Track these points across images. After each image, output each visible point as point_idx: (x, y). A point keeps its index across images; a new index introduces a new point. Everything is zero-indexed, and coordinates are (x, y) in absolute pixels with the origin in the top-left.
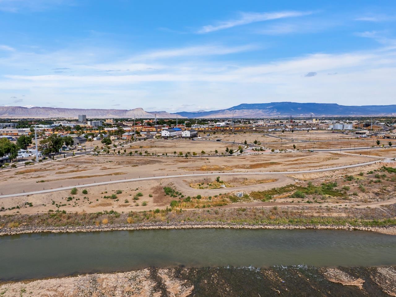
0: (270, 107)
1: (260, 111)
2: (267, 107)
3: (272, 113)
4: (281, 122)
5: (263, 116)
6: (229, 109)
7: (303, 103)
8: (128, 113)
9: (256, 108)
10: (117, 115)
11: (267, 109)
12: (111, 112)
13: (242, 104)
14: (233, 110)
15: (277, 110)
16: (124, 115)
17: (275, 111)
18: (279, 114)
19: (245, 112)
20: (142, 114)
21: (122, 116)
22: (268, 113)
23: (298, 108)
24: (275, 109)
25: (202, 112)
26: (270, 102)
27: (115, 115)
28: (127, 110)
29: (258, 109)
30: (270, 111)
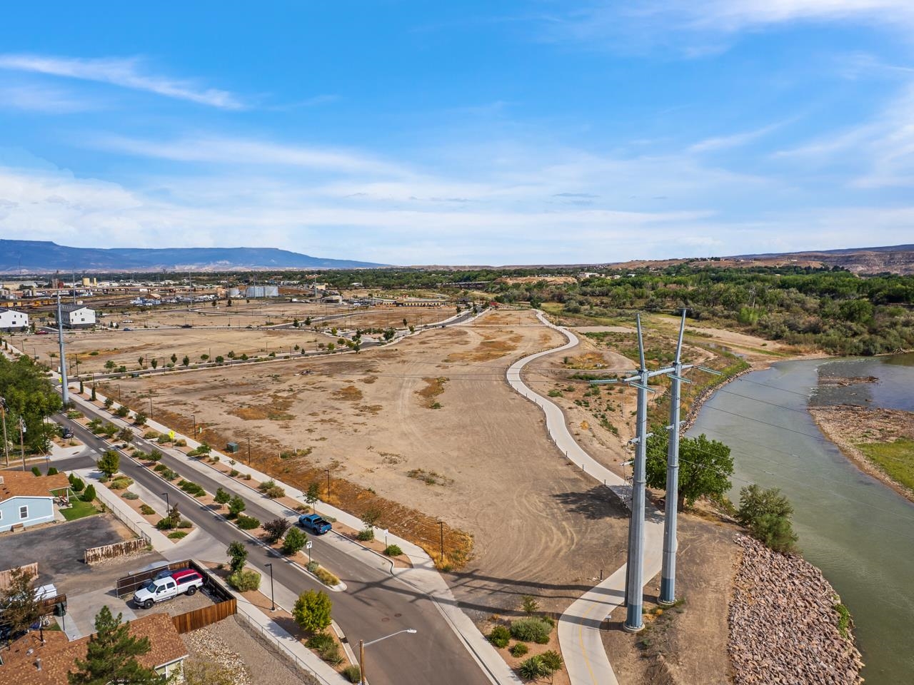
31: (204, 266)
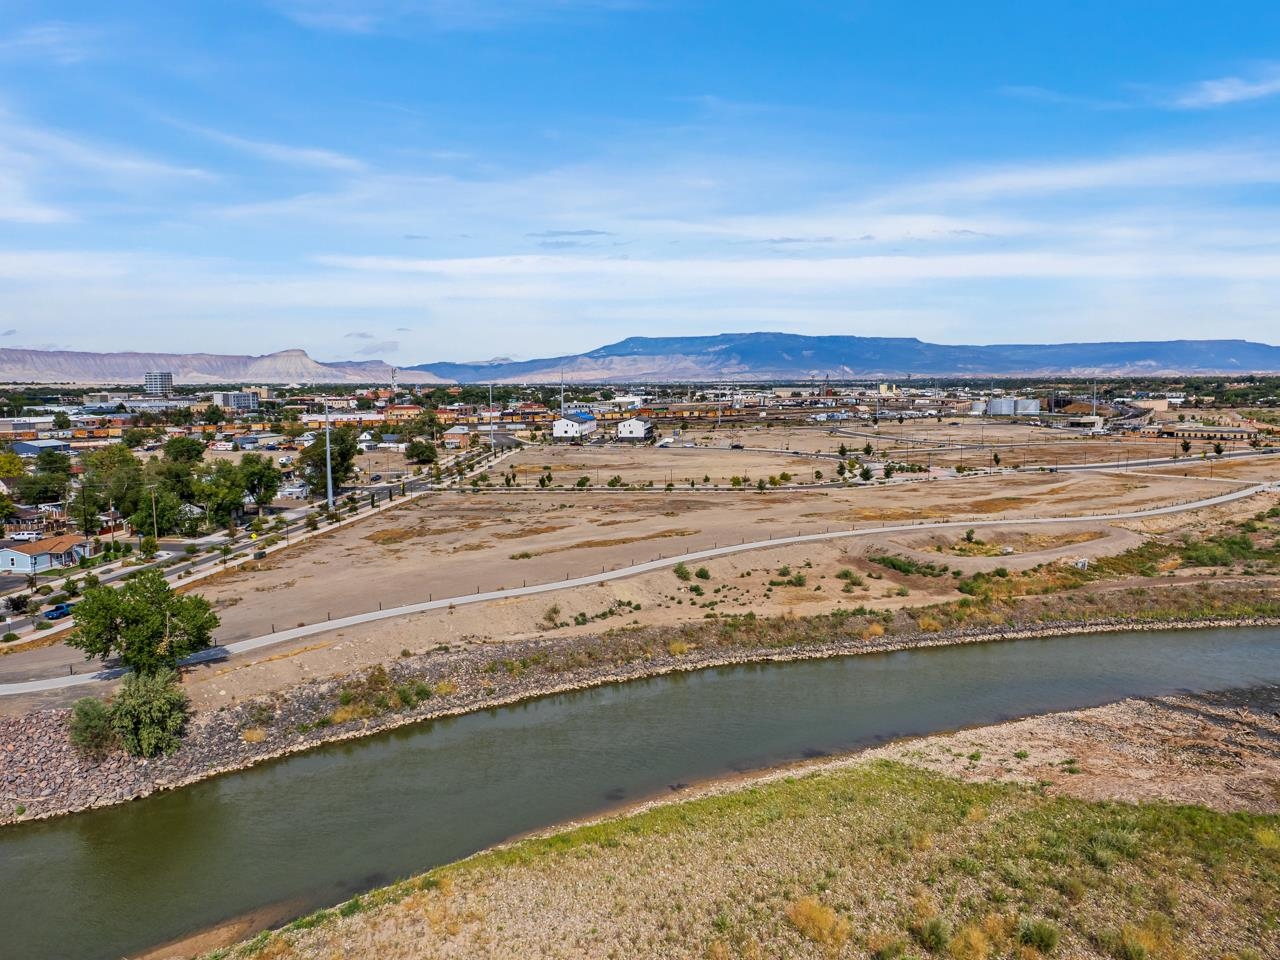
0: (717, 349)
1: (689, 363)
2: (710, 347)
3: (726, 366)
4: (795, 395)
5: (697, 375)
6: (589, 355)
7: (819, 338)
8: (253, 368)
9: (674, 353)
10: (215, 374)
11: (708, 354)
12: (195, 363)
13: (630, 339)
14: (604, 357)
15: (739, 358)
16: (242, 373)
17: (733, 361)
18: (747, 369)
19: (640, 365)
20: (303, 370)
21: (235, 376)
22: (711, 366)
23: (804, 352)
24: (734, 354)
25: (504, 362)
26: (717, 333)
27: (209, 374)
28: (250, 357)
29: (681, 355)
30: (718, 363)
31: (1114, 368)
